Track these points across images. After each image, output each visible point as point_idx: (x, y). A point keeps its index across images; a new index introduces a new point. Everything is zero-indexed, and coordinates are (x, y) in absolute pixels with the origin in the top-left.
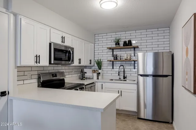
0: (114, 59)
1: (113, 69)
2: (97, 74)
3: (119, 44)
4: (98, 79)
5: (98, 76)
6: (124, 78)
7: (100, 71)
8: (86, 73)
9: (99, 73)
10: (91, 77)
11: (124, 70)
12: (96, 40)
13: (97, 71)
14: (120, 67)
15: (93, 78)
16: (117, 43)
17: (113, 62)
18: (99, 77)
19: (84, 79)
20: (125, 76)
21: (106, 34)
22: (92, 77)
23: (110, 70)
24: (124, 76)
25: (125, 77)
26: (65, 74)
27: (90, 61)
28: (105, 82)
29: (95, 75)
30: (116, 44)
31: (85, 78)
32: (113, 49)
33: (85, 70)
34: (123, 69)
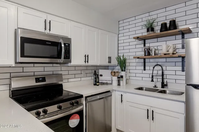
0: (145, 55)
1: (145, 70)
2: (118, 78)
3: (153, 30)
4: (119, 85)
5: (119, 81)
6: (163, 87)
7: (123, 73)
8: (101, 75)
9: (122, 77)
10: (108, 82)
11: (163, 72)
12: (120, 29)
13: (117, 74)
14: (154, 68)
15: (111, 84)
16: (151, 28)
17: (145, 59)
18: (121, 83)
19: (97, 84)
20: (165, 83)
21: (134, 18)
22: (111, 82)
23: (141, 71)
24: (163, 83)
25: (164, 85)
26: (64, 77)
27: (110, 58)
28: (126, 92)
29: (115, 79)
30: (148, 31)
31: (98, 82)
32: (144, 40)
33: (101, 72)
34: (161, 71)
